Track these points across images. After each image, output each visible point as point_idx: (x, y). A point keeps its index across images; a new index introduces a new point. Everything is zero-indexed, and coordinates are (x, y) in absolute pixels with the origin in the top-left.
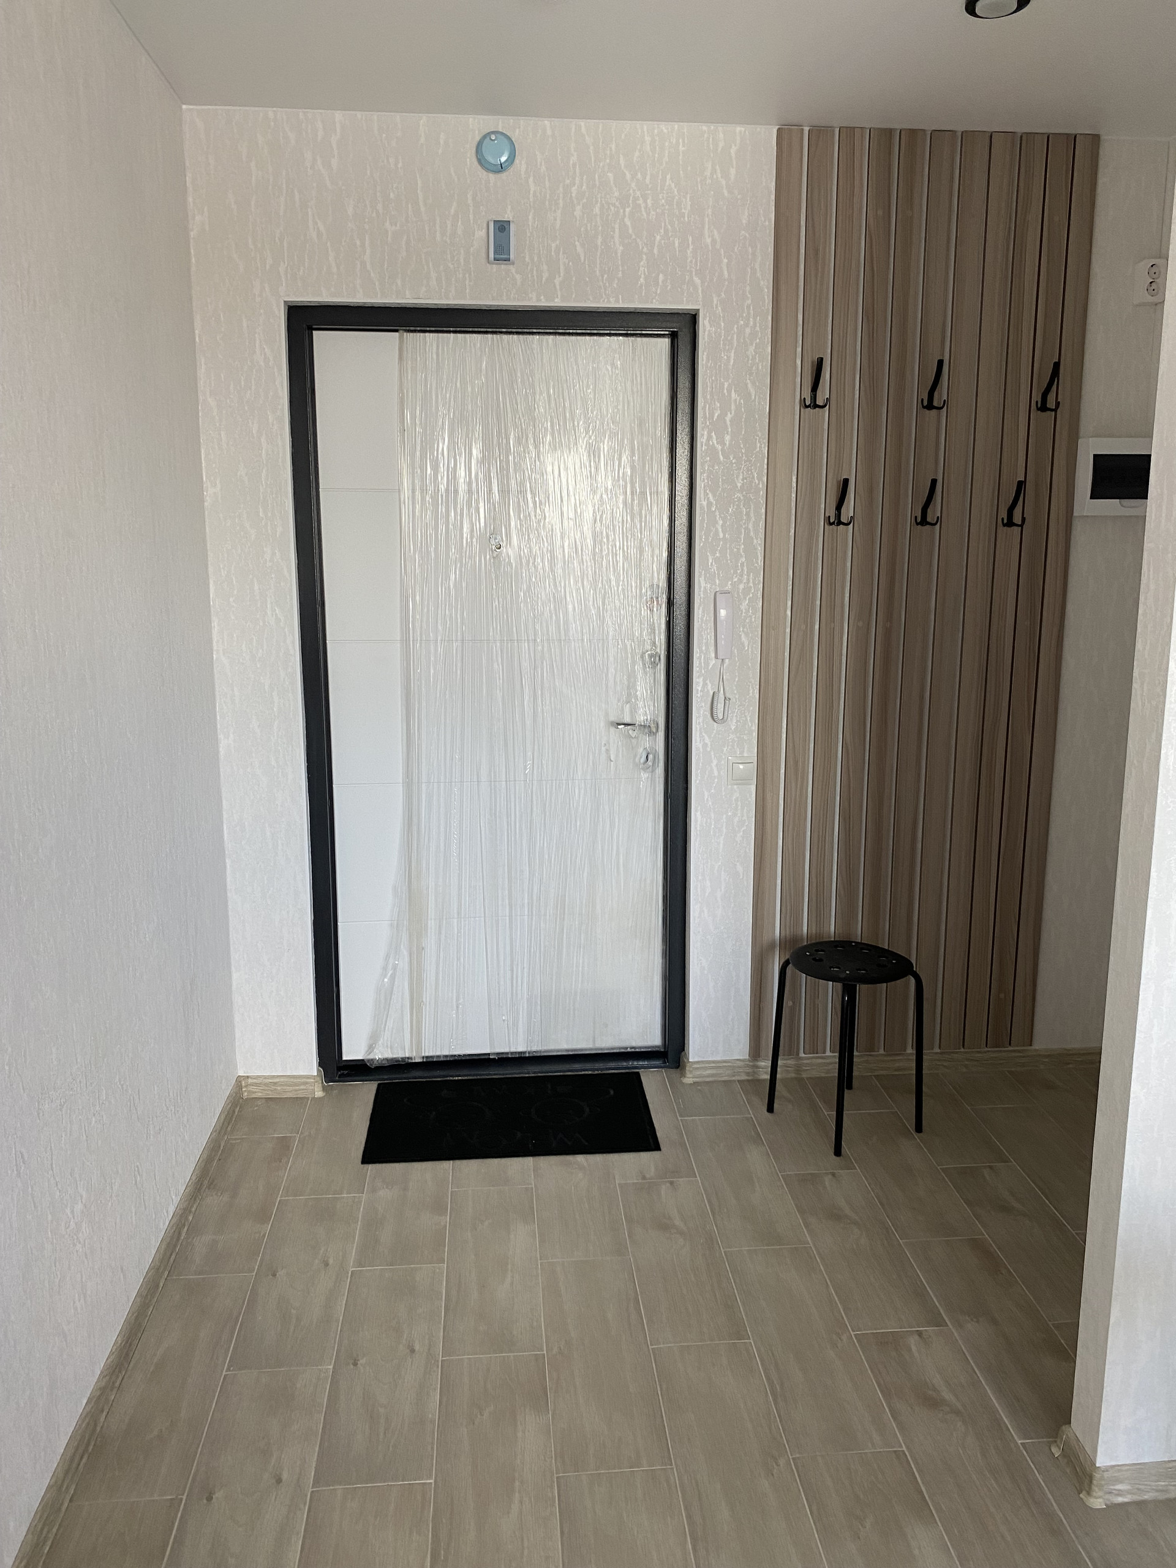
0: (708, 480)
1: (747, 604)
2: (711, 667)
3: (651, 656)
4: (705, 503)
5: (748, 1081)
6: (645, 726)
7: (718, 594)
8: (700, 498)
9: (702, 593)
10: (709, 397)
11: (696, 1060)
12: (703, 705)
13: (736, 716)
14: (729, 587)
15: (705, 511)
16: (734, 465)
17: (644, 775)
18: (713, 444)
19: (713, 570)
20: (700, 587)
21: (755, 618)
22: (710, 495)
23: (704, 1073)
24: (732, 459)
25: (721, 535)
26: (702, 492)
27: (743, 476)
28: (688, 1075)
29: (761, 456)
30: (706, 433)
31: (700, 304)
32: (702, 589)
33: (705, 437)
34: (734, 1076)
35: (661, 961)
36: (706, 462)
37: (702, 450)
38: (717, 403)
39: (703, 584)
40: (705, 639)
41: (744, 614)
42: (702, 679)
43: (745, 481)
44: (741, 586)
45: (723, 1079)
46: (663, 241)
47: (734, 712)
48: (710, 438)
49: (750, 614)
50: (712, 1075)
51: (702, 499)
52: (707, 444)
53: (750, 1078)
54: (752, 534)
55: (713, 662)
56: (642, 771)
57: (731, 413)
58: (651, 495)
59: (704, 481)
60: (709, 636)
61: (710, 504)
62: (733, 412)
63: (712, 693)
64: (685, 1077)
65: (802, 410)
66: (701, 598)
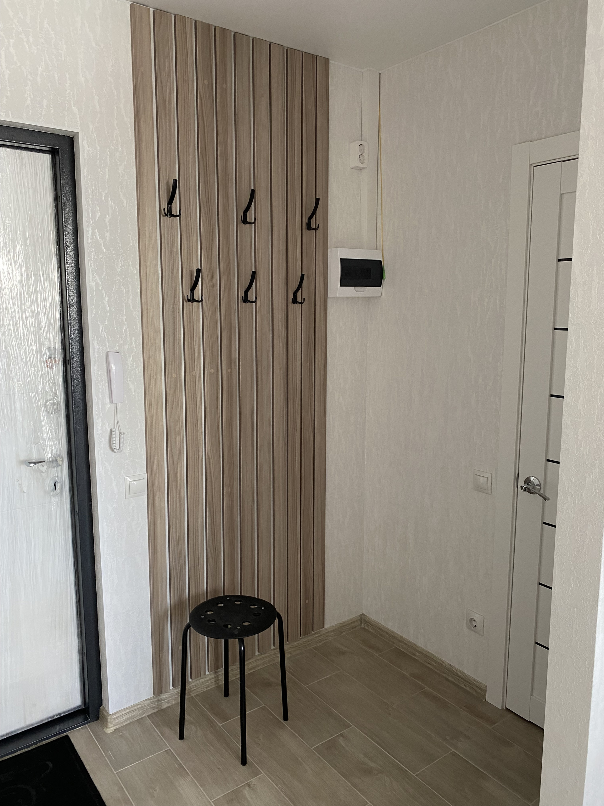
0: (94, 265)
1: (132, 361)
2: (107, 410)
3: (54, 404)
4: (93, 284)
5: (154, 713)
6: (53, 461)
7: (109, 353)
8: (89, 280)
9: (96, 353)
10: (90, 202)
11: (114, 711)
12: (103, 440)
13: (129, 445)
14: (117, 348)
15: (93, 290)
16: (114, 255)
17: (55, 500)
18: (97, 238)
19: (103, 335)
20: (94, 349)
21: (138, 370)
22: (97, 278)
23: (122, 719)
24: (112, 250)
25: (108, 309)
26: (91, 275)
27: (121, 265)
28: (110, 725)
29: (133, 249)
30: (90, 229)
31: (78, 128)
32: (96, 350)
33: (90, 233)
34: (144, 713)
35: (77, 641)
36: (92, 252)
37: (88, 243)
38: (97, 207)
39: (96, 346)
40: (101, 389)
41: (130, 368)
42: (100, 420)
43: (123, 268)
44: (126, 347)
45: (136, 719)
46: (44, 73)
47: (128, 442)
48: (93, 233)
49: (134, 367)
50: (128, 719)
51: (91, 280)
52: (92, 238)
53: (155, 711)
54: (131, 308)
55: (108, 406)
56: (52, 497)
57: (109, 216)
58: (43, 276)
59: (91, 266)
60: (104, 386)
61: (97, 285)
62: (110, 215)
63: (109, 430)
64: (107, 728)
65: (162, 217)
66: (95, 357)
